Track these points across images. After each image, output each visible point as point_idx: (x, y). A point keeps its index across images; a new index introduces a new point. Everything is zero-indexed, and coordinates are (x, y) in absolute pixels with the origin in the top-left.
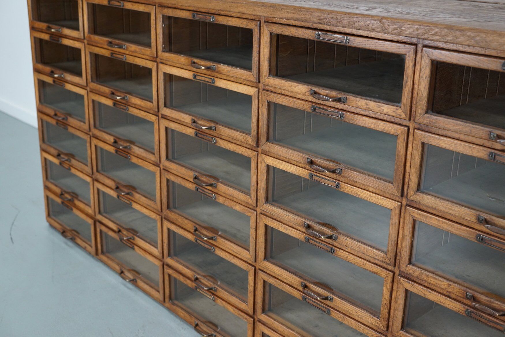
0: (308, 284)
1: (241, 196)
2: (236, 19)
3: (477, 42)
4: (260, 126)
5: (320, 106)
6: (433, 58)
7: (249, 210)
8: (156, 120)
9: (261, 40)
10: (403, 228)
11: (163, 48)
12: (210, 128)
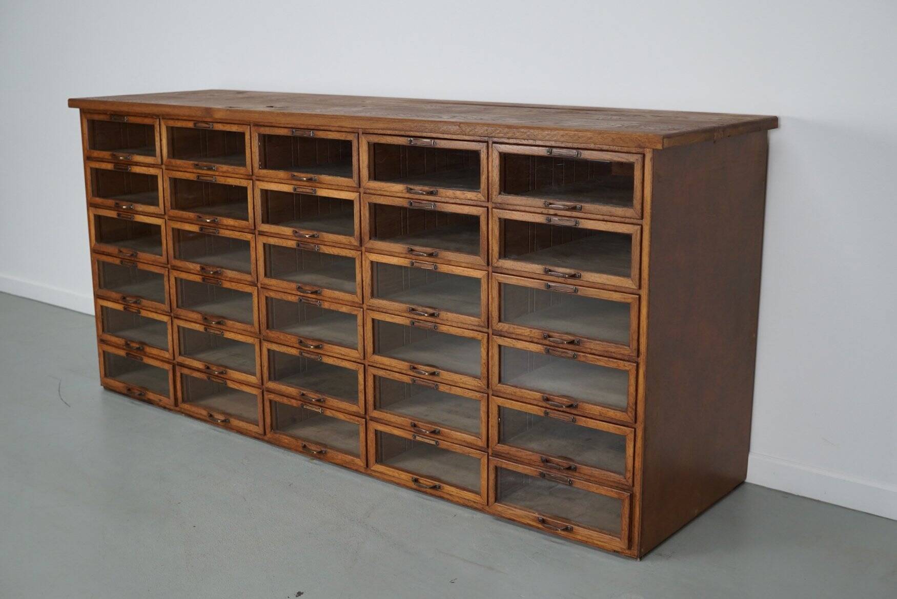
0: (416, 366)
1: (347, 297)
2: (335, 133)
3: (528, 136)
4: (362, 227)
5: (416, 201)
6: (501, 151)
7: (356, 308)
8: (252, 238)
9: (360, 149)
10: (492, 292)
11: (260, 165)
12: (313, 236)
